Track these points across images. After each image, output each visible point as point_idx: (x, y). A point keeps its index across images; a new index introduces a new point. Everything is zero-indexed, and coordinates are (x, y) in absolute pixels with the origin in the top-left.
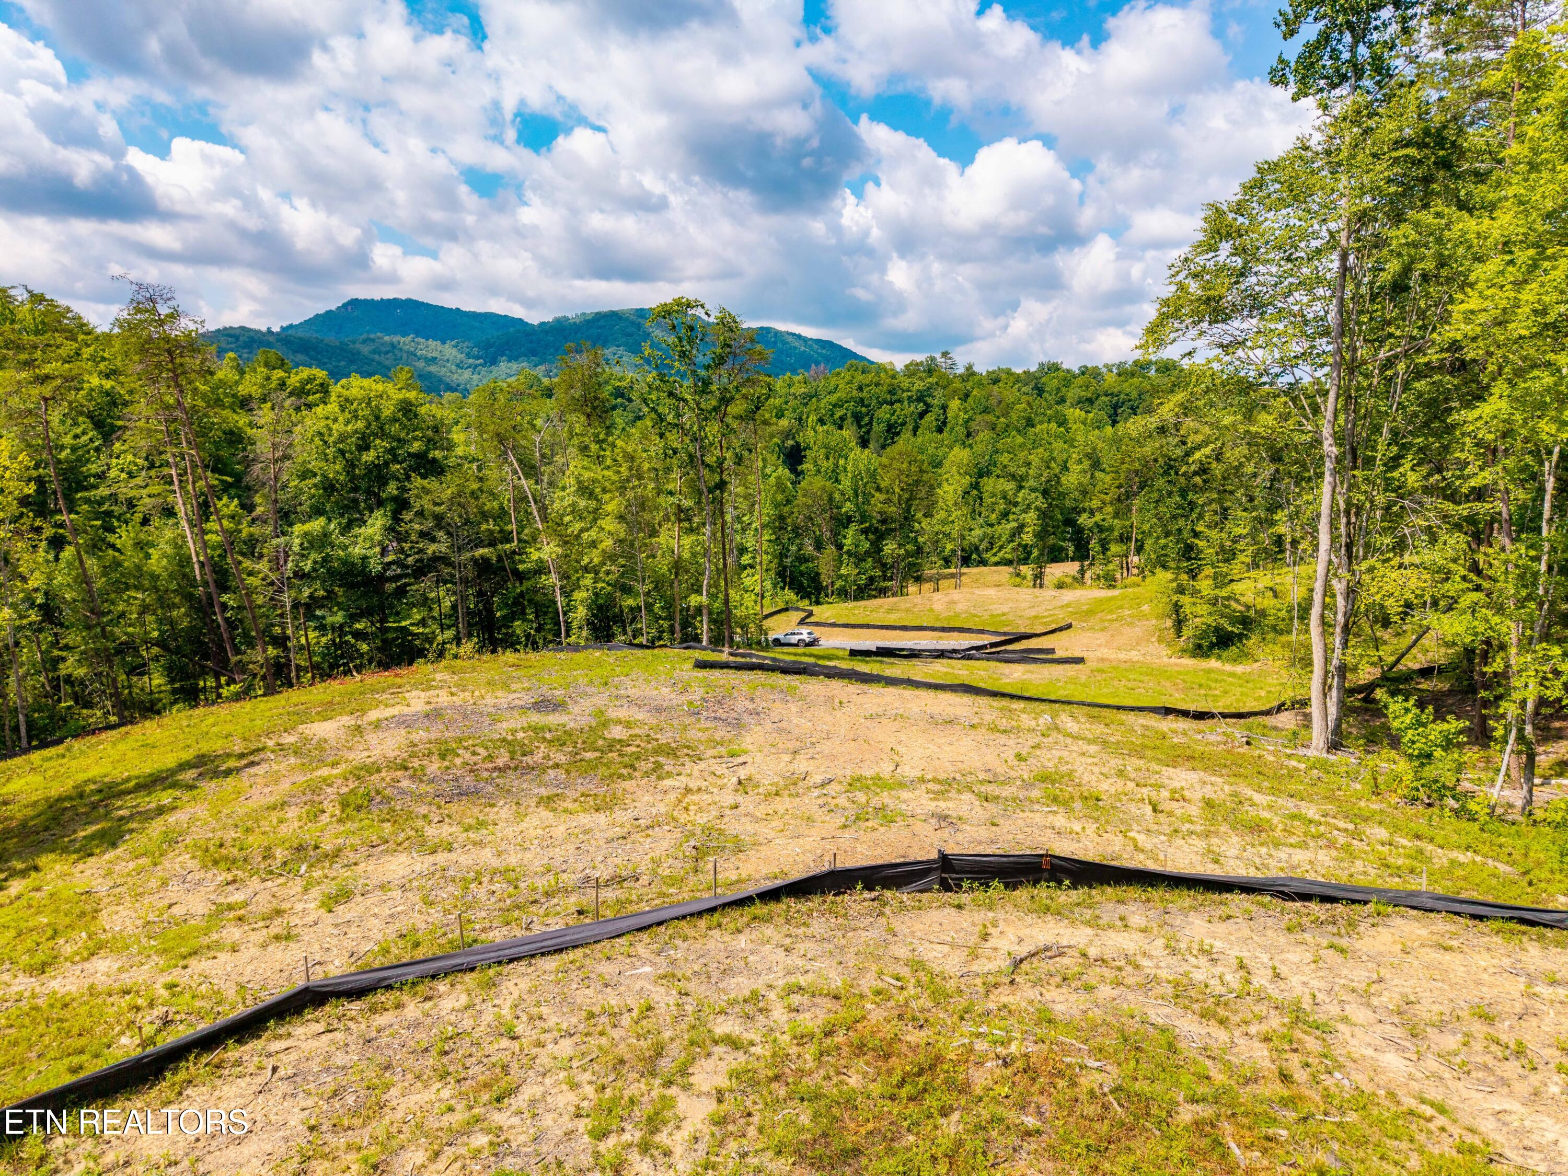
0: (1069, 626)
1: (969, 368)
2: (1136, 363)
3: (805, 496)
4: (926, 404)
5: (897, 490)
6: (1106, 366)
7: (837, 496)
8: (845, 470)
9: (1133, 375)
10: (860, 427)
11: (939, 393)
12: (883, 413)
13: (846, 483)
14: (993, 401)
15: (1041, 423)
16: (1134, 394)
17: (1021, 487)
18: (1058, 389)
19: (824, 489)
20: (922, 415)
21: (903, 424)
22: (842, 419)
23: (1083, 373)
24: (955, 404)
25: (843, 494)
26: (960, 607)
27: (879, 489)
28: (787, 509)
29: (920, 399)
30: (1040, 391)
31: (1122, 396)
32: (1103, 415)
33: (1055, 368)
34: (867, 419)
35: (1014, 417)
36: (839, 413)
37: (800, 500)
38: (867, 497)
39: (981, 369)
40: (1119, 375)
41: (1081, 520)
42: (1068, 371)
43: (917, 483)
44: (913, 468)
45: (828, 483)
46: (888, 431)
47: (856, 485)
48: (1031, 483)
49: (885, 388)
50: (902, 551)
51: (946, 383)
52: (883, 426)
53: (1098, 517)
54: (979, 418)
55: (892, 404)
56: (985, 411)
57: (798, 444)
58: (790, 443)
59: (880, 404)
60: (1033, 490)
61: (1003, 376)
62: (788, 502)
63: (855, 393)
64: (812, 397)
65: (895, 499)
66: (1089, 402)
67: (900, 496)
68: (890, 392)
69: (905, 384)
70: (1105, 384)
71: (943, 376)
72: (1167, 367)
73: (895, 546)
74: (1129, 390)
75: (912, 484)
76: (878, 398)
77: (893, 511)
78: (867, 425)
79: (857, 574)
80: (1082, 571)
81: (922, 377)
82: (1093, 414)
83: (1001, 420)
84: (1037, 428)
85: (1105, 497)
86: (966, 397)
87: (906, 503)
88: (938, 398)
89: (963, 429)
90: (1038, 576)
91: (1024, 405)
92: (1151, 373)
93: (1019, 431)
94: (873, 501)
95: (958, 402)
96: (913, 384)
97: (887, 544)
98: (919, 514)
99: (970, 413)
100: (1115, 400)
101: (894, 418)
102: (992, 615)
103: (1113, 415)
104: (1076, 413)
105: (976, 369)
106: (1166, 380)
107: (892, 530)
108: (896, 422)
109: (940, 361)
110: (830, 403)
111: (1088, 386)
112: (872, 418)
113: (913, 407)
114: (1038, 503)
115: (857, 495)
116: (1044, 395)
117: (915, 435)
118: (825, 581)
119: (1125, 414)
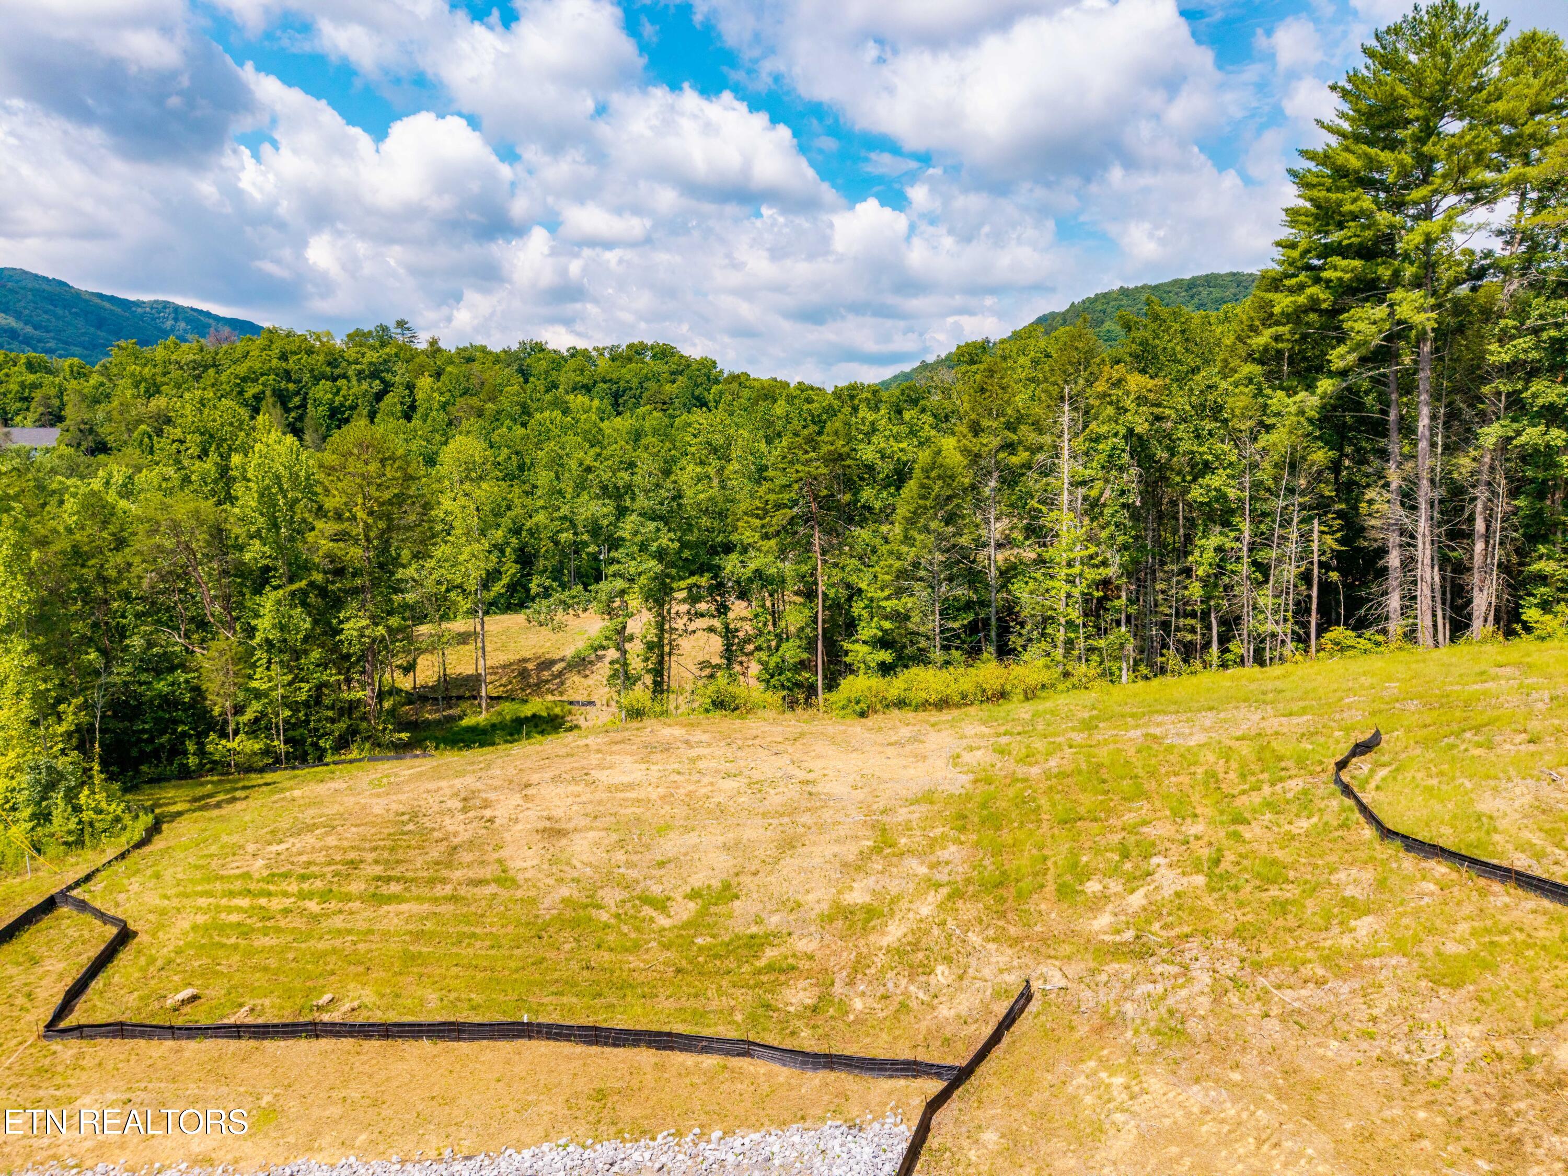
1: (433, 342)
2: (630, 346)
3: (154, 533)
4: (383, 381)
5: (361, 515)
6: (596, 349)
8: (245, 477)
9: (630, 360)
10: (287, 410)
11: (400, 368)
12: (322, 391)
13: (248, 502)
14: (475, 381)
15: (541, 410)
16: (635, 382)
17: (622, 512)
18: (547, 372)
20: (379, 397)
21: (353, 408)
22: (258, 398)
23: (573, 356)
24: (425, 382)
26: (584, 852)
27: (320, 511)
29: (375, 374)
30: (525, 374)
31: (622, 383)
32: (607, 404)
33: (539, 348)
34: (297, 400)
35: (505, 402)
36: (251, 390)
37: (143, 541)
38: (301, 530)
39: (448, 345)
40: (613, 360)
41: (727, 567)
42: (555, 352)
43: (399, 500)
46: (332, 416)
47: (273, 502)
48: (642, 502)
49: (321, 358)
50: (382, 630)
51: (408, 355)
52: (322, 410)
53: (756, 561)
54: (461, 401)
55: (334, 380)
56: (466, 393)
59: (317, 380)
60: (644, 515)
61: (478, 355)
63: (275, 363)
64: (206, 368)
65: (357, 530)
66: (587, 389)
67: (366, 525)
68: (329, 364)
69: (351, 354)
70: (599, 370)
71: (401, 348)
72: (664, 353)
73: (365, 622)
74: (628, 377)
75: (390, 502)
76: (312, 370)
77: (355, 554)
78: (298, 407)
79: (290, 684)
80: (729, 654)
81: (373, 348)
82: (596, 403)
83: (490, 405)
84: (538, 416)
85: (758, 522)
86: (438, 375)
87: (380, 536)
88: (399, 374)
89: (443, 415)
90: (658, 672)
91: (516, 387)
92: (648, 359)
93: (515, 420)
94: (311, 537)
95: (429, 380)
96: (363, 355)
97: (348, 619)
98: (406, 554)
99: (447, 395)
100: (614, 387)
101: (338, 399)
102: (694, 895)
103: (616, 404)
104: (578, 400)
105: (442, 345)
106: (665, 368)
107: (356, 591)
108: (342, 405)
109: (394, 331)
110: (236, 376)
111: (582, 371)
112: (305, 399)
113: (365, 386)
114: (664, 541)
115: (276, 526)
116: (532, 379)
117: (372, 422)
118: (218, 706)
119: (630, 405)
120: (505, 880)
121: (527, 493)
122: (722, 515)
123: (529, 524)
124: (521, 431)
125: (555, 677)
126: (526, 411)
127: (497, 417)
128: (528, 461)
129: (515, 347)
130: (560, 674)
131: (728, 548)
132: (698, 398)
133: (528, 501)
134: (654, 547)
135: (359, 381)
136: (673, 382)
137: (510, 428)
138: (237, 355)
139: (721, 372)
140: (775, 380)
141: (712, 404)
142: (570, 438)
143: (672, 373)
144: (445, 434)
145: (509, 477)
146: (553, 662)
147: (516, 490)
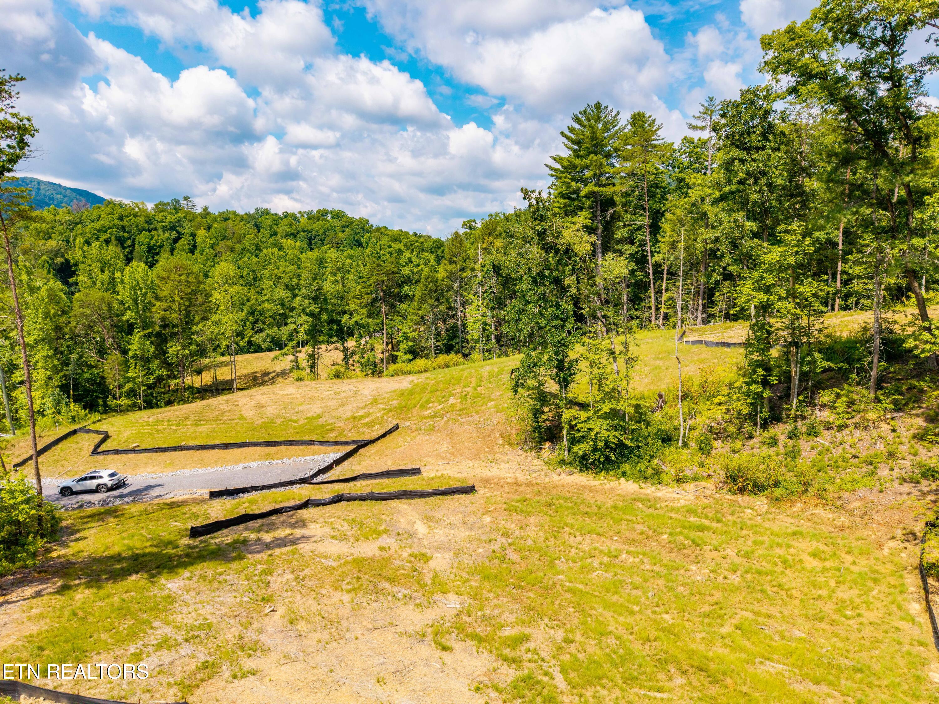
0: (397, 427)
1: (205, 209)
2: (319, 211)
3: (82, 307)
4: (178, 232)
5: (177, 299)
6: (300, 213)
7: (116, 306)
8: (122, 282)
9: (318, 219)
10: (124, 248)
11: (187, 225)
12: (143, 237)
13: (124, 294)
14: (229, 232)
15: (267, 248)
16: (321, 232)
17: (294, 296)
18: (271, 226)
19: (103, 298)
20: (176, 240)
21: (161, 247)
22: (107, 241)
23: (286, 217)
24: (201, 233)
25: (122, 303)
26: (270, 411)
27: (157, 298)
28: (63, 319)
29: (173, 228)
30: (258, 227)
31: (314, 232)
32: (305, 244)
33: (266, 212)
34: (129, 242)
35: (246, 243)
36: (103, 237)
37: (77, 310)
38: (148, 307)
39: (214, 210)
40: (309, 219)
41: (343, 321)
42: (276, 214)
43: (194, 292)
44: (191, 279)
45: (106, 294)
46: (149, 251)
47: (136, 293)
48: (303, 291)
49: (142, 219)
50: (187, 352)
51: (191, 217)
52: (144, 248)
53: (356, 318)
54: (222, 243)
55: (150, 231)
56: (224, 238)
57: (67, 261)
58: (59, 260)
59: (140, 232)
60: (304, 297)
61: (231, 216)
62: (64, 312)
63: (116, 222)
64: (76, 224)
65: (175, 307)
66: (294, 235)
67: (180, 304)
68: (147, 222)
69: (160, 217)
70: (301, 225)
71: (187, 213)
72: (338, 215)
73: (179, 348)
74: (317, 229)
75: (190, 294)
76: (137, 226)
77: (174, 317)
78: (129, 246)
79: (145, 375)
80: (346, 359)
81: (171, 213)
82: (298, 243)
83: (238, 245)
84: (265, 251)
85: (358, 301)
86: (209, 228)
87: (186, 309)
88: (187, 228)
89: (212, 251)
90: (313, 366)
91: (253, 235)
92: (329, 218)
93: (252, 254)
94: (154, 309)
95: (204, 231)
96: (166, 217)
97: (171, 347)
98: (197, 318)
99: (214, 239)
100: (309, 235)
101: (152, 242)
102: (307, 418)
103: (310, 244)
104: (288, 242)
105: (210, 210)
106: (339, 224)
107: (175, 334)
108: (155, 245)
109: (183, 203)
110: (95, 229)
111: (291, 225)
112: (133, 242)
113: (167, 235)
114: (312, 308)
115: (137, 304)
116: (262, 230)
117: (172, 254)
118: (112, 385)
119: (318, 245)
120: (242, 418)
121: (258, 293)
122: (342, 298)
123: (259, 308)
124: (255, 259)
125: (270, 379)
126: (258, 248)
127: (242, 252)
128: (259, 275)
129: (252, 212)
130: (273, 378)
131: (345, 313)
132: (357, 241)
133: (259, 297)
134: (308, 311)
135: (164, 231)
136: (343, 231)
137: (249, 258)
138: (93, 217)
139: (372, 226)
140: (401, 231)
141: (364, 244)
142: (282, 264)
143: (343, 227)
144: (213, 261)
145: (248, 284)
146: (269, 373)
147: (253, 291)
